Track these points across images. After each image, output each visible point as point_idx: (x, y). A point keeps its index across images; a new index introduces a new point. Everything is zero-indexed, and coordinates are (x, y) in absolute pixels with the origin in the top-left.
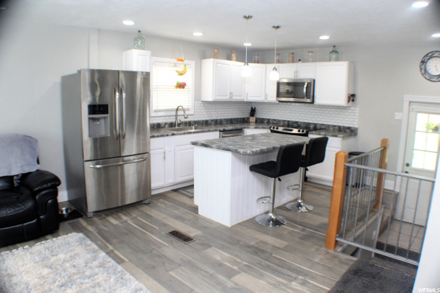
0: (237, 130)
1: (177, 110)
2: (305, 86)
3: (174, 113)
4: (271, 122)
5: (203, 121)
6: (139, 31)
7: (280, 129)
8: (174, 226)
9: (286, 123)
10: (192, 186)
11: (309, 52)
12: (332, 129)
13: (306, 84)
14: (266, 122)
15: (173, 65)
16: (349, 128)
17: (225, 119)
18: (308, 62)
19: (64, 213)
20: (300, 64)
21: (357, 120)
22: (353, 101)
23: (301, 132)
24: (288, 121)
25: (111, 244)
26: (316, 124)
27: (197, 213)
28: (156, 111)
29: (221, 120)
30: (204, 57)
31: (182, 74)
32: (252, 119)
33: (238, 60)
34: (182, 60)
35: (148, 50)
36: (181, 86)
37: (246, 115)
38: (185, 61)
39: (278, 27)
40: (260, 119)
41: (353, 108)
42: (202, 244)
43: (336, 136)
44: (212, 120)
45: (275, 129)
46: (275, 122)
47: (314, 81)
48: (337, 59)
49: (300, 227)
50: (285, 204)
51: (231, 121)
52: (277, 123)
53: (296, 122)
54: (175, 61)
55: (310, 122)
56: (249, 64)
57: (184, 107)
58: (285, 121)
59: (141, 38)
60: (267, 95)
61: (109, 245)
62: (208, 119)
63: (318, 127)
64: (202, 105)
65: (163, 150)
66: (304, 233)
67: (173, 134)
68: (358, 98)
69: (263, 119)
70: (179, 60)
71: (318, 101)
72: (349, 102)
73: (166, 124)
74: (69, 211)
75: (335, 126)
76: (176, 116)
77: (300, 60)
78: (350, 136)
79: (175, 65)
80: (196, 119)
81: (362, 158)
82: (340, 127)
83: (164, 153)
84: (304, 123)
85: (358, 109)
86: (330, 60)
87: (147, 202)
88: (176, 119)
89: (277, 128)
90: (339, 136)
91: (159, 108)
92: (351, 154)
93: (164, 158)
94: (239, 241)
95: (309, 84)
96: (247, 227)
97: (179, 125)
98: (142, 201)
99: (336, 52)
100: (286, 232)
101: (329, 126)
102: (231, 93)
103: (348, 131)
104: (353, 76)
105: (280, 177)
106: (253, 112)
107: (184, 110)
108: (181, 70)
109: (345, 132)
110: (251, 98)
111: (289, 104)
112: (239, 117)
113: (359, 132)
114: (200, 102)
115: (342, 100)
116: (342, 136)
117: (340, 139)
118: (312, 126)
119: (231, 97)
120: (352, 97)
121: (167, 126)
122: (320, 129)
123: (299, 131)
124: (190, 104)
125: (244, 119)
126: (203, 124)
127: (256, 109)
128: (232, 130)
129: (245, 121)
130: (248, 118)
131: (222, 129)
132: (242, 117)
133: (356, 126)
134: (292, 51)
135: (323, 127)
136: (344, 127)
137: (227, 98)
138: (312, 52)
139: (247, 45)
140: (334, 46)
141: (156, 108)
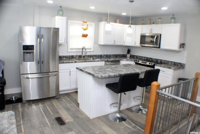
0: (115, 61)
1: (83, 49)
2: (155, 38)
3: (81, 50)
4: (138, 57)
5: (99, 55)
6: (61, 7)
7: (140, 62)
8: (61, 114)
9: (146, 58)
10: (77, 92)
11: (159, 19)
12: (170, 63)
13: (156, 36)
14: (135, 57)
15: (82, 25)
16: (180, 64)
17: (112, 55)
18: (158, 24)
19: (14, 99)
20: (154, 25)
21: (185, 59)
22: (183, 47)
23: (151, 65)
24: (147, 58)
25: (23, 120)
26: (161, 60)
27: (79, 107)
28: (71, 49)
29: (110, 55)
30: (101, 21)
31: (85, 30)
32: (128, 56)
33: (120, 23)
34: (85, 22)
35: (65, 16)
36: (85, 36)
37: (125, 53)
38: (88, 23)
39: (132, 1)
40: (133, 55)
41: (183, 52)
42: (68, 129)
43: (170, 68)
44: (105, 55)
45: (137, 62)
46: (140, 57)
47: (161, 35)
48: (174, 23)
49: (133, 124)
50: (132, 107)
51: (116, 56)
52: (141, 58)
53: (151, 58)
54: (82, 22)
55: (159, 58)
56: (110, 23)
57: (86, 47)
58: (145, 57)
59: (61, 10)
60: (135, 42)
61: (22, 121)
62: (102, 54)
63: (163, 62)
64: (99, 47)
65: (69, 70)
66: (134, 129)
67: (76, 62)
68: (187, 46)
69: (134, 56)
70: (84, 22)
71: (162, 47)
72: (180, 48)
73: (77, 56)
74: (16, 99)
75: (172, 62)
76: (82, 52)
77: (153, 23)
78: (180, 68)
79: (83, 25)
80: (95, 54)
81: (186, 82)
82: (175, 62)
83: (70, 72)
84: (155, 59)
85: (186, 52)
86: (170, 23)
87: (57, 97)
88: (82, 53)
89: (138, 61)
90: (172, 68)
91: (73, 48)
92: (180, 79)
93: (70, 74)
94: (91, 129)
95: (157, 37)
96: (101, 120)
97: (84, 57)
98: (54, 97)
99: (174, 18)
100: (122, 127)
101: (169, 62)
102: (115, 41)
103: (179, 65)
104: (184, 32)
105: (125, 93)
106: (129, 51)
107: (85, 49)
108: (85, 27)
109: (178, 66)
110: (127, 44)
111: (147, 48)
112: (121, 54)
113: (186, 67)
114: (97, 45)
115: (176, 47)
116: (173, 68)
117: (173, 70)
118: (159, 61)
119: (114, 43)
120: (182, 45)
121: (77, 57)
122: (164, 63)
123: (150, 64)
124: (92, 46)
125: (124, 55)
126: (99, 57)
127: (131, 50)
128: (113, 61)
129: (124, 56)
130: (126, 55)
131: (106, 60)
132: (123, 54)
133: (184, 63)
134: (150, 18)
135: (166, 62)
136: (177, 63)
137: (112, 43)
138: (160, 19)
139: (124, 14)
140: (173, 15)
141: (71, 47)
